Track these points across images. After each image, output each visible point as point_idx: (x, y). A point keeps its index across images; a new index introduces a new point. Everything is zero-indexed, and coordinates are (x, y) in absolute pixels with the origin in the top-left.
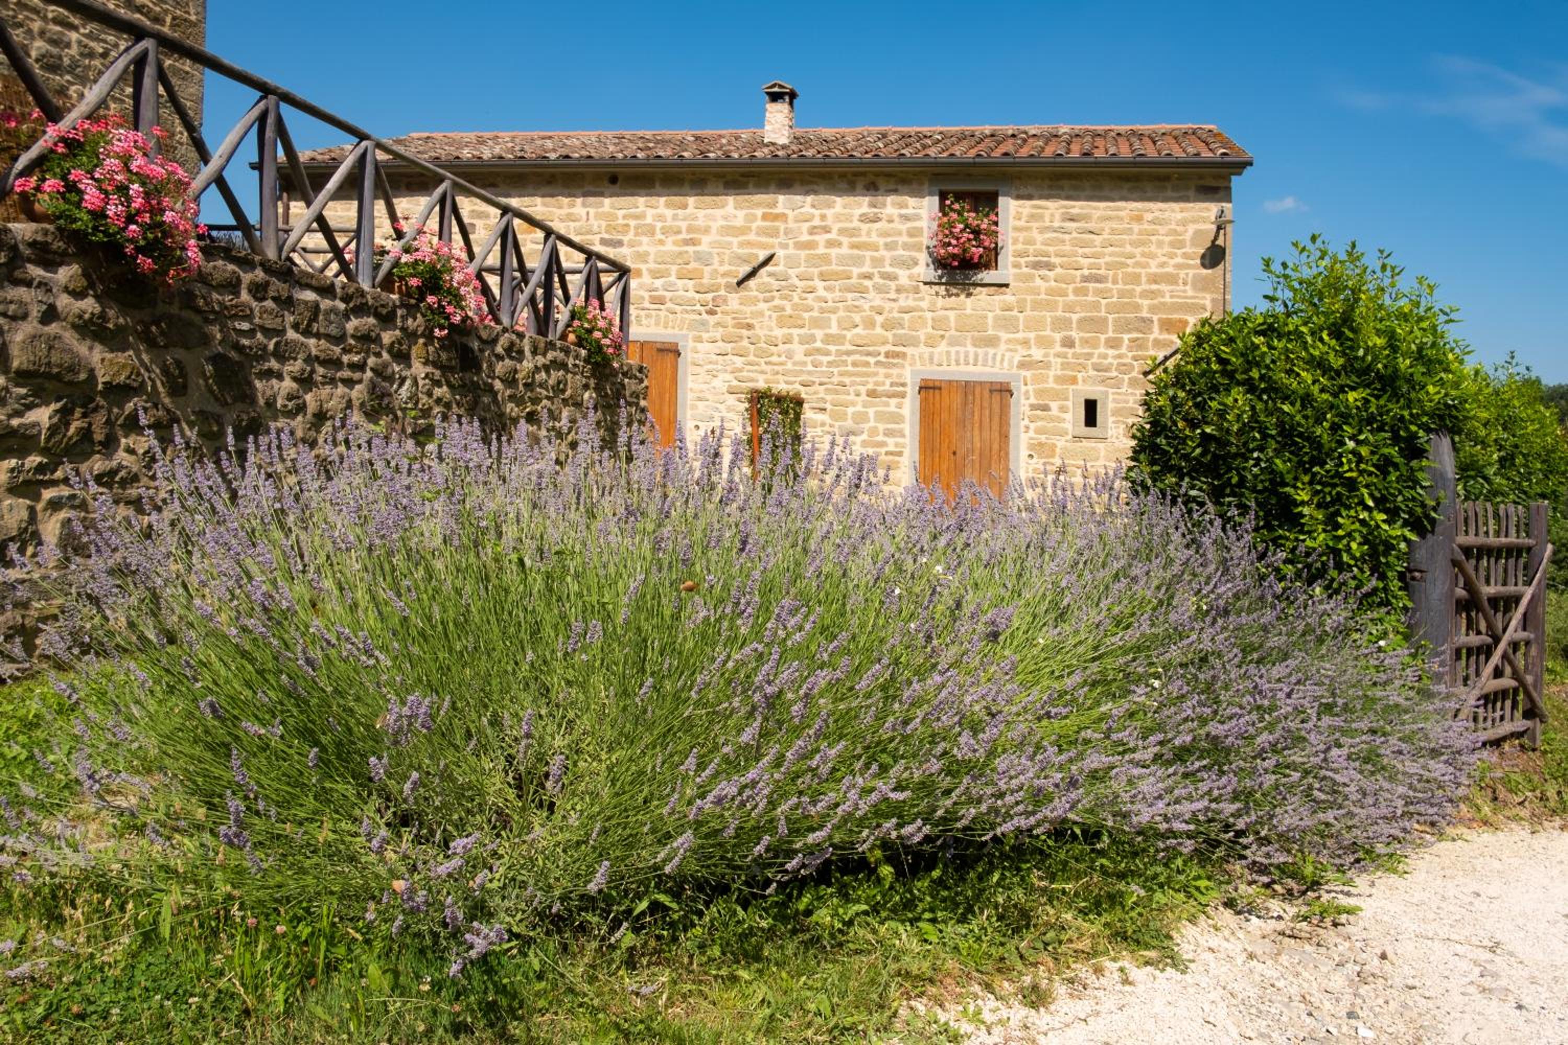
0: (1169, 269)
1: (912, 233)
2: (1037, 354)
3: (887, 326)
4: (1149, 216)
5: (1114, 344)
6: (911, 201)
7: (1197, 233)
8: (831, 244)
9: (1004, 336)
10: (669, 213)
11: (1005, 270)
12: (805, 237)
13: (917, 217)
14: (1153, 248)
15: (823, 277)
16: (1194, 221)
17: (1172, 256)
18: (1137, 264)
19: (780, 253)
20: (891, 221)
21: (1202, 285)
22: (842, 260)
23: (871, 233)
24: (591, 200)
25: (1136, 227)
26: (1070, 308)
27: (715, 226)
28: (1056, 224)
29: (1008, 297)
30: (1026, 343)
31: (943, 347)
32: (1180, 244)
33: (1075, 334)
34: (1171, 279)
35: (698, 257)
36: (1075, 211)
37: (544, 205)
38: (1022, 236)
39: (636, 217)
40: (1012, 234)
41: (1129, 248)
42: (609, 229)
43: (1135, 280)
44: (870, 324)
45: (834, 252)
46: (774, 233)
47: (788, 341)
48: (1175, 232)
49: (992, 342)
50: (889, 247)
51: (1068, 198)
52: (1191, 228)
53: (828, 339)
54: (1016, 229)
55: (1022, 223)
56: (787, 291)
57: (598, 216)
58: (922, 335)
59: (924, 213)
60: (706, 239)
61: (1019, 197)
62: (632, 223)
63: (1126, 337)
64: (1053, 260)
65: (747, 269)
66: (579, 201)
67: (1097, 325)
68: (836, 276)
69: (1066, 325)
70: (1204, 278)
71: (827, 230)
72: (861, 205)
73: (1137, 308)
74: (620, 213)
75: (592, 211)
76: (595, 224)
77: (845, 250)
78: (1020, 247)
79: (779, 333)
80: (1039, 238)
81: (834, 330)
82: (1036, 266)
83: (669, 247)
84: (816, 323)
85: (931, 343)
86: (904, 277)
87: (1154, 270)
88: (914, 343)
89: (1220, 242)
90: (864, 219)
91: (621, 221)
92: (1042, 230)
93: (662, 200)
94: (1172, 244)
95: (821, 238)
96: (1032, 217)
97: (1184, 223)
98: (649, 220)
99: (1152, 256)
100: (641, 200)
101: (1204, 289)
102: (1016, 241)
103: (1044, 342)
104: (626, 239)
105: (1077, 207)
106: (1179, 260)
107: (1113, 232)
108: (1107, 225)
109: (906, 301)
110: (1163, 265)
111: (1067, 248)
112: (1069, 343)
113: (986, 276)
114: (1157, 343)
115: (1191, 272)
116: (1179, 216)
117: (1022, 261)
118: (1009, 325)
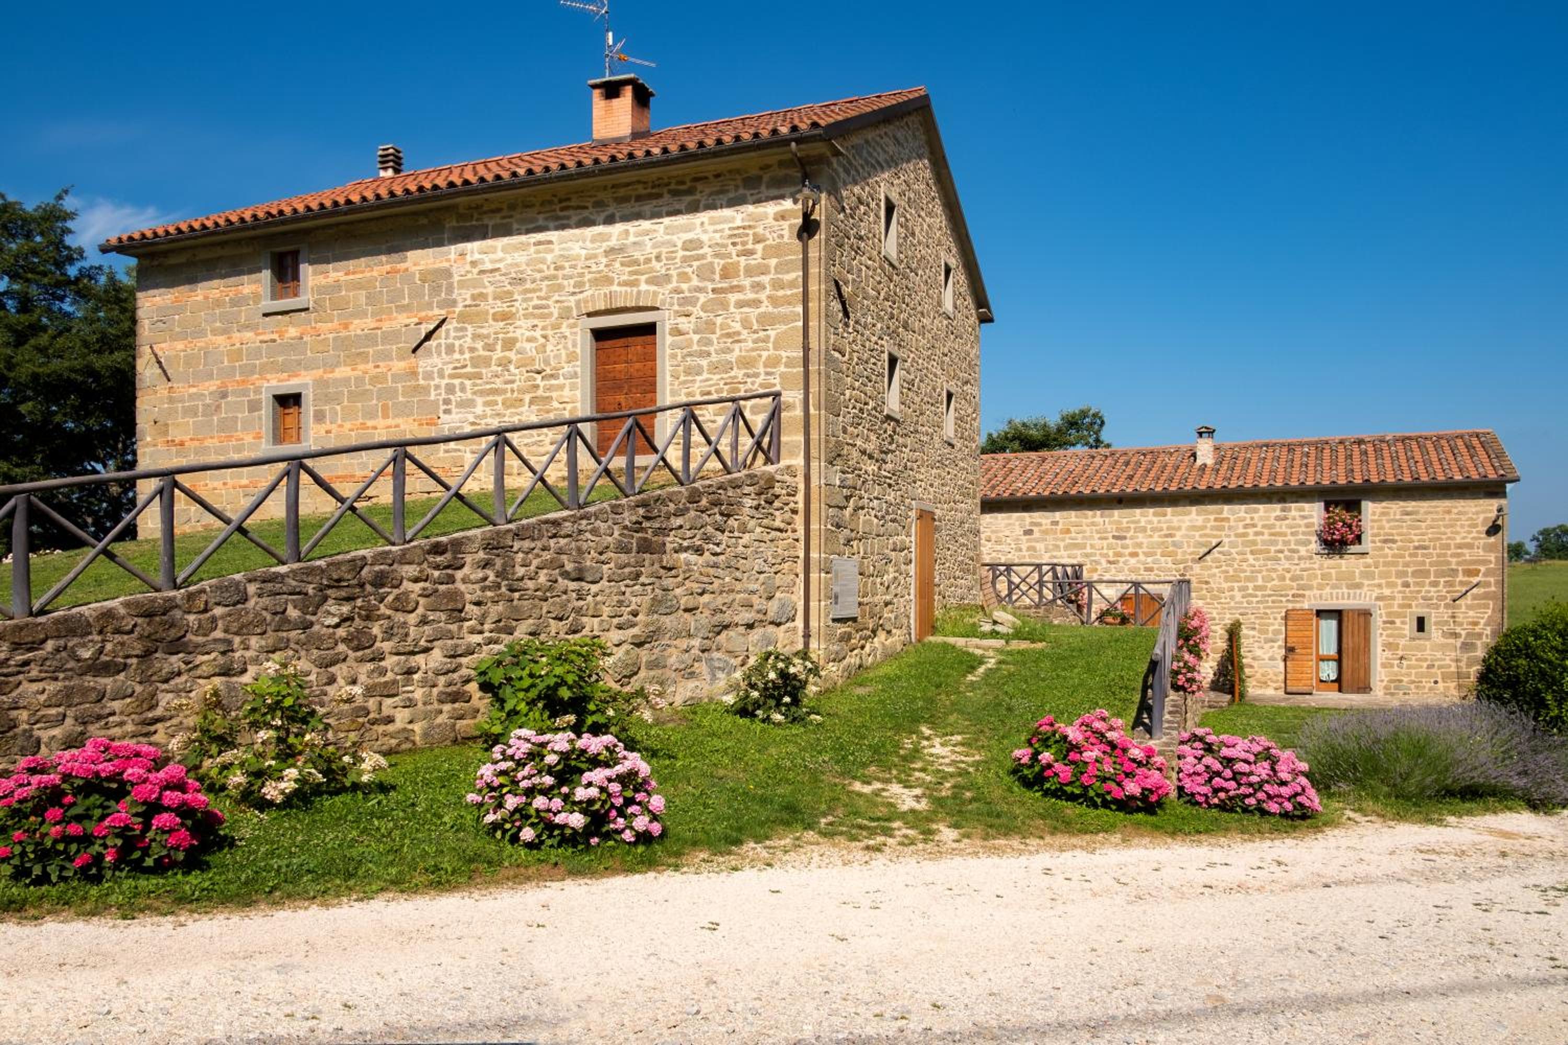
0: (1468, 540)
1: (1307, 526)
2: (1387, 592)
3: (1293, 579)
4: (1455, 511)
5: (1435, 584)
6: (1307, 506)
7: (1486, 519)
8: (1257, 534)
9: (1366, 582)
10: (1155, 519)
11: (1367, 544)
12: (1241, 530)
13: (1311, 517)
14: (1458, 529)
15: (1252, 552)
16: (1483, 512)
17: (1469, 532)
18: (1449, 538)
19: (1226, 540)
20: (1294, 519)
21: (1489, 548)
22: (1264, 542)
23: (1281, 526)
24: (1107, 512)
25: (1447, 517)
26: (1407, 565)
27: (1184, 526)
28: (1398, 517)
29: (1368, 560)
30: (1380, 586)
31: (1328, 590)
32: (1475, 526)
33: (1410, 580)
34: (1470, 546)
35: (1174, 544)
36: (1409, 509)
37: (1076, 517)
38: (1376, 525)
39: (1133, 522)
40: (1370, 524)
41: (1443, 529)
42: (1118, 529)
43: (1448, 547)
44: (1283, 578)
45: (1259, 538)
46: (1221, 529)
47: (1232, 589)
48: (1472, 519)
49: (1359, 586)
50: (1292, 534)
51: (1404, 500)
52: (1482, 516)
53: (1256, 588)
54: (1373, 521)
55: (1376, 517)
56: (1230, 562)
57: (1110, 523)
58: (1315, 583)
59: (1315, 514)
60: (1178, 534)
61: (1373, 501)
62: (1132, 526)
63: (1442, 580)
64: (1396, 538)
65: (1205, 550)
66: (1098, 513)
67: (1426, 573)
68: (1261, 552)
69: (1405, 574)
70: (1492, 545)
71: (1254, 526)
72: (1276, 509)
73: (1449, 563)
74: (1125, 520)
75: (1107, 520)
76: (1109, 527)
77: (1266, 537)
78: (1375, 531)
79: (1225, 585)
80: (1387, 526)
81: (1260, 582)
82: (1385, 541)
83: (1156, 539)
84: (1248, 579)
85: (1321, 587)
86: (1303, 551)
87: (1458, 541)
88: (1310, 588)
89: (1499, 522)
90: (1278, 518)
91: (1125, 525)
92: (1388, 521)
93: (1151, 511)
94: (1470, 526)
95: (1251, 531)
96: (1383, 514)
97: (1477, 513)
98: (1143, 524)
99: (1458, 533)
100: (1138, 511)
101: (1491, 551)
102: (1372, 528)
103: (1390, 585)
104: (1128, 535)
105: (1411, 506)
106: (1475, 535)
107: (1433, 520)
108: (1429, 517)
109: (1304, 565)
110: (1464, 538)
111: (1405, 530)
112: (1406, 585)
113: (1353, 548)
114: (1462, 583)
115: (1482, 542)
116: (1474, 510)
117: (1377, 539)
118: (1368, 575)
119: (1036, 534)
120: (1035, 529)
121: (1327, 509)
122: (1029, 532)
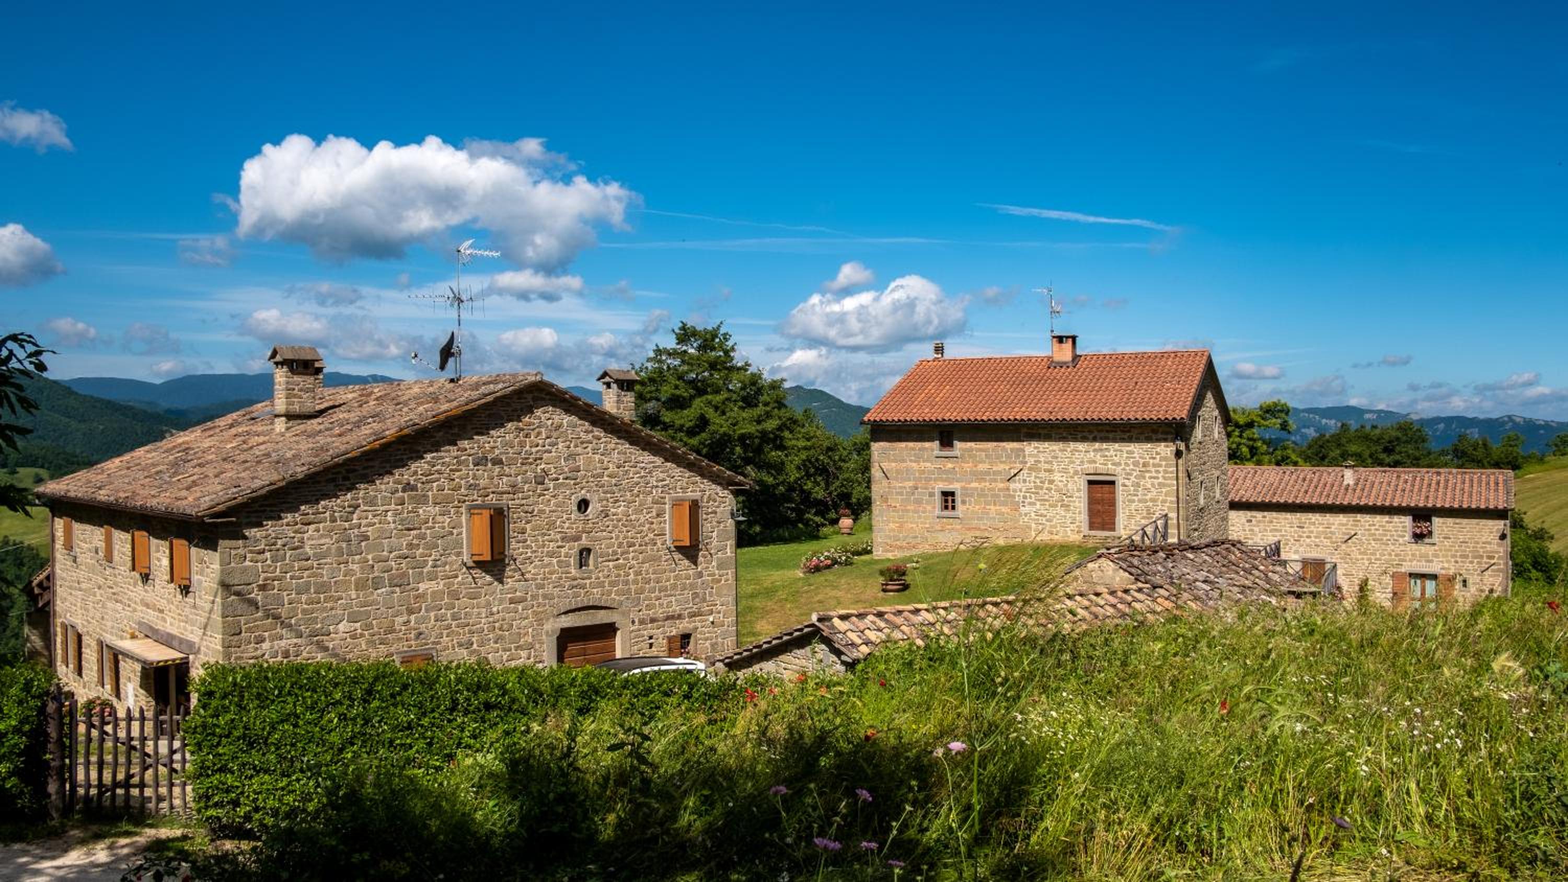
0: (1489, 540)
1: (1403, 527)
2: (1446, 565)
3: (1396, 555)
4: (1482, 525)
5: (1471, 562)
6: (1403, 518)
7: (1497, 529)
8: (1377, 530)
9: (1435, 559)
10: (1320, 518)
11: (1435, 538)
12: (1367, 527)
13: (1405, 523)
14: (1484, 534)
15: (1374, 540)
16: (1496, 525)
17: (1490, 536)
18: (1478, 538)
19: (1359, 532)
20: (1397, 524)
21: (1499, 545)
22: (1380, 534)
23: (1389, 527)
24: (1292, 513)
25: (1477, 527)
26: (1457, 551)
27: (1336, 523)
28: (1451, 526)
29: (1436, 548)
30: (1442, 562)
31: (1415, 562)
32: (1492, 533)
33: (1459, 560)
34: (1490, 543)
35: (1331, 532)
36: (1458, 523)
38: (1440, 529)
39: (1308, 519)
40: (1437, 528)
41: (1475, 533)
42: (1300, 523)
43: (1478, 543)
44: (1390, 555)
45: (1377, 532)
46: (1357, 526)
47: (1363, 559)
48: (1490, 529)
49: (1431, 561)
50: (1396, 531)
51: (1454, 518)
52: (1495, 528)
53: (1376, 559)
55: (1439, 526)
56: (1362, 544)
57: (1295, 519)
58: (1408, 559)
59: (1407, 521)
60: (1333, 527)
61: (1438, 516)
62: (1308, 522)
63: (1475, 561)
64: (1450, 536)
65: (1347, 537)
66: (1288, 513)
67: (1467, 557)
68: (1378, 540)
69: (1456, 556)
70: (1502, 544)
71: (1374, 525)
72: (1386, 518)
73: (1478, 551)
74: (1303, 519)
75: (1293, 517)
76: (1294, 521)
77: (1381, 532)
78: (1439, 532)
79: (1360, 557)
80: (1445, 529)
81: (1378, 556)
82: (1445, 538)
83: (1321, 529)
84: (1372, 554)
85: (1411, 561)
86: (1401, 540)
87: (1484, 540)
88: (1405, 561)
89: (1505, 532)
90: (1387, 522)
91: (1303, 521)
92: (1446, 527)
93: (1318, 514)
94: (1490, 533)
95: (1373, 528)
96: (1443, 524)
97: (1493, 526)
98: (1313, 521)
99: (1484, 536)
100: (1311, 514)
101: (1502, 547)
102: (1438, 530)
103: (1448, 562)
104: (1306, 527)
105: (1458, 521)
106: (1492, 538)
107: (1470, 528)
108: (1468, 527)
109: (1402, 548)
110: (1486, 539)
111: (1455, 533)
112: (1456, 562)
113: (1427, 540)
114: (1486, 563)
115: (1497, 542)
116: (1491, 524)
117: (1440, 536)
118: (1436, 556)
119: (1254, 522)
120: (1253, 520)
121: (1414, 520)
122: (1250, 521)
